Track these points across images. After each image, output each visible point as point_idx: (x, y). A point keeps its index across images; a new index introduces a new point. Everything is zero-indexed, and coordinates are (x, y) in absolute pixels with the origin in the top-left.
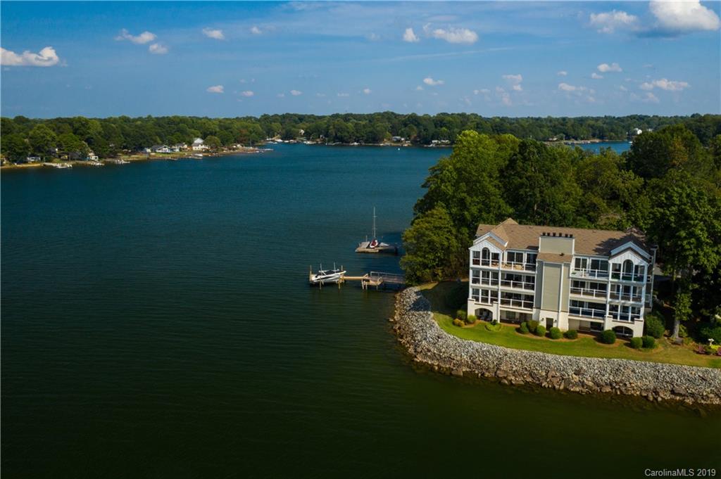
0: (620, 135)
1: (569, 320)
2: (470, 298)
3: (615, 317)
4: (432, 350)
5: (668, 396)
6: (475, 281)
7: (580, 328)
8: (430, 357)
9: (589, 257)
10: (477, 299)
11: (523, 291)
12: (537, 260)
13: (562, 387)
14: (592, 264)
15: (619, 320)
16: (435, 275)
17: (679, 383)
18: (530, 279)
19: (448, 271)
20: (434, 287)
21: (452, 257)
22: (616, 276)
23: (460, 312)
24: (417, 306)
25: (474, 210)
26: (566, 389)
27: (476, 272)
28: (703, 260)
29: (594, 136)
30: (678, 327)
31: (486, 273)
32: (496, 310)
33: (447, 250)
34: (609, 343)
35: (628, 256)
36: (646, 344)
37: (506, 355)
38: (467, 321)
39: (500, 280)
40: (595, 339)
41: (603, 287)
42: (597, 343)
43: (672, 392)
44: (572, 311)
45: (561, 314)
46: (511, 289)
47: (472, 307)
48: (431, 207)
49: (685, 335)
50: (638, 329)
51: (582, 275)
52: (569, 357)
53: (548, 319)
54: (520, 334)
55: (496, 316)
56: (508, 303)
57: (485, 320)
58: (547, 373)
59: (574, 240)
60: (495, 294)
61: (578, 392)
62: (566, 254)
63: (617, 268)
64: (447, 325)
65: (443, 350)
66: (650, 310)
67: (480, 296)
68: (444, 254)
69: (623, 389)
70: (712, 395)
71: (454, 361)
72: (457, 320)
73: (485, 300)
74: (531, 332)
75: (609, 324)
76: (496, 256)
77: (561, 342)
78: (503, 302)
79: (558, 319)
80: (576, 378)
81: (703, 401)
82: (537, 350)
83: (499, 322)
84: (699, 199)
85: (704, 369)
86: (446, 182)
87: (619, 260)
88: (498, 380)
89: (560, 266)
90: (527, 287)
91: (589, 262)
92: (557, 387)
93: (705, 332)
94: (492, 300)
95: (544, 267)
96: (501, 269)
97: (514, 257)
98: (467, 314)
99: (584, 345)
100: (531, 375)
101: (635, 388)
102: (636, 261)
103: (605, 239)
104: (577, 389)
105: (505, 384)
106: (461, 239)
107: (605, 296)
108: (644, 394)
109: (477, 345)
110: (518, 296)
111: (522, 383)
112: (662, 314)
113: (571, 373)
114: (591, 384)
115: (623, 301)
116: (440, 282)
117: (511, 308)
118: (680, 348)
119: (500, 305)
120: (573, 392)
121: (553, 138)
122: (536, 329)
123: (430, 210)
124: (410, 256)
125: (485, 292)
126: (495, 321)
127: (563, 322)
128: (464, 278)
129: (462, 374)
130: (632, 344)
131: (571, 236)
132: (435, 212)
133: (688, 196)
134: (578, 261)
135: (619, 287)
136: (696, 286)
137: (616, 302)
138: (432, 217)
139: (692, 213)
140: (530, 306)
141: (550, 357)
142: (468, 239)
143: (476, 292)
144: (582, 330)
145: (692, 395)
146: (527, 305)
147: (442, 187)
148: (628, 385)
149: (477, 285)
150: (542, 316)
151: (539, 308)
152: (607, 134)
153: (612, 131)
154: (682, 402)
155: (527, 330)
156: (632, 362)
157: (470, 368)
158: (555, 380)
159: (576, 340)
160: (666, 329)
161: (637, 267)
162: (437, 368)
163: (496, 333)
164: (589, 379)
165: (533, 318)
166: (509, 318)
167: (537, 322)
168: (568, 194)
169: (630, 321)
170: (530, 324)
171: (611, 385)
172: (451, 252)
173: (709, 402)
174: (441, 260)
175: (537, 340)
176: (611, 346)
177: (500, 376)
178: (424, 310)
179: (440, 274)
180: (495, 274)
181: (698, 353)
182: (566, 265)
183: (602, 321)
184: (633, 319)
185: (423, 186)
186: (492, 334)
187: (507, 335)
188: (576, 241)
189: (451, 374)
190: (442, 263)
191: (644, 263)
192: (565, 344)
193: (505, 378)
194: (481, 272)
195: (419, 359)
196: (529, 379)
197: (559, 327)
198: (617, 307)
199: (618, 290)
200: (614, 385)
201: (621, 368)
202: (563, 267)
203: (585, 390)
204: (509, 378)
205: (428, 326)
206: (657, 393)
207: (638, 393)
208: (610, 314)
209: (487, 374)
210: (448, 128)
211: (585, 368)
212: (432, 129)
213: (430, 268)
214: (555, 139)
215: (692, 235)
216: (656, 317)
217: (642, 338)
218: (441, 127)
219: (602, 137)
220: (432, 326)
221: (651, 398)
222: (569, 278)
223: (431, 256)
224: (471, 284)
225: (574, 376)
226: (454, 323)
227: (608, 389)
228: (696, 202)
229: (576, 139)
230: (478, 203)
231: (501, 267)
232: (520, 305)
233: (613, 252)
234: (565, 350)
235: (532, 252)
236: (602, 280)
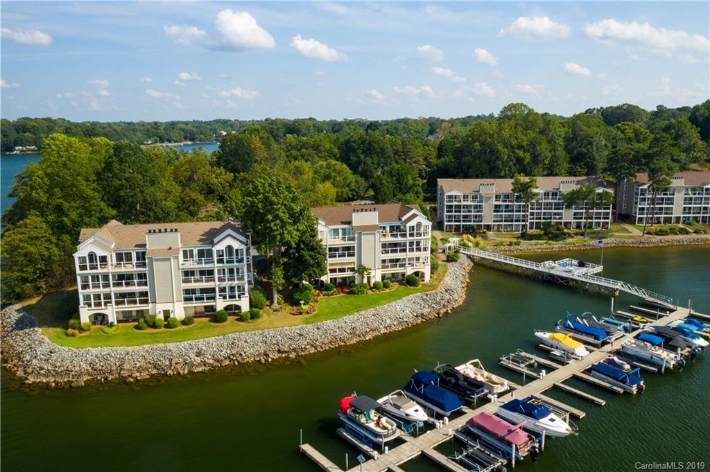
0: (208, 137)
1: (185, 308)
2: (82, 304)
3: (225, 297)
4: (45, 367)
5: (276, 356)
6: (84, 287)
7: (196, 313)
8: (43, 375)
9: (195, 247)
10: (90, 305)
11: (136, 289)
12: (146, 257)
13: (186, 372)
14: (198, 253)
15: (228, 299)
16: (38, 288)
17: (283, 343)
18: (142, 276)
19: (52, 282)
20: (39, 301)
21: (55, 267)
22: (220, 261)
23: (72, 321)
24: (20, 325)
25: (74, 215)
26: (191, 372)
27: (85, 279)
28: (287, 237)
29: (186, 138)
30: (276, 296)
31: (95, 278)
32: (111, 312)
33: (49, 261)
34: (222, 322)
35: (229, 242)
36: (254, 316)
37: (128, 354)
38: (81, 329)
39: (111, 282)
40: (209, 321)
41: (211, 272)
42: (212, 324)
43: (279, 351)
44: (186, 299)
45: (176, 304)
46: (124, 289)
47: (85, 314)
48: (23, 216)
49: (283, 301)
50: (244, 304)
51: (191, 265)
52: (189, 342)
53: (164, 311)
54: (139, 331)
55: (112, 318)
56: (123, 303)
57: (101, 324)
58: (171, 361)
59: (179, 234)
60: (108, 297)
61: (202, 372)
62: (173, 247)
63: (220, 255)
64: (60, 338)
65: (59, 364)
66: (252, 286)
67: (92, 301)
68: (45, 265)
69: (239, 359)
70: (308, 347)
71: (73, 373)
72: (70, 331)
73: (98, 304)
74: (149, 326)
75: (220, 304)
76: (104, 259)
77: (180, 329)
78: (117, 303)
79: (174, 308)
80: (198, 360)
81: (303, 353)
82: (158, 342)
83: (116, 323)
84: (278, 187)
85: (300, 327)
86: (37, 189)
87: (222, 246)
88: (123, 381)
89: (169, 260)
90: (140, 284)
91: (195, 252)
92: (181, 372)
93: (296, 296)
94: (106, 304)
95: (154, 263)
96: (111, 270)
97: (122, 257)
98: (80, 323)
99: (201, 328)
100: (155, 367)
101: (250, 355)
102: (236, 245)
103: (207, 230)
104: (200, 369)
105: (130, 382)
106: (64, 247)
107: (214, 280)
108: (257, 359)
109: (95, 351)
110: (132, 294)
111: (148, 377)
112: (263, 288)
113: (193, 356)
114: (211, 361)
115: (230, 283)
116: (45, 295)
117: (127, 307)
118: (280, 313)
119: (115, 307)
120: (197, 373)
121: (147, 141)
122: (154, 323)
123: (23, 220)
125: (98, 296)
126: (112, 323)
127: (179, 311)
128: (71, 286)
129: (83, 384)
130: (241, 319)
131: (176, 230)
132: (28, 221)
133: (270, 185)
134: (185, 252)
135: (224, 270)
136: (286, 260)
137: (223, 284)
138: (26, 227)
139: (274, 199)
140: (146, 302)
141: (171, 346)
142: (71, 246)
143: (87, 298)
144: (198, 315)
145: (294, 350)
146: (142, 302)
147: (34, 194)
148: (244, 355)
149: (87, 291)
150: (157, 310)
151: (155, 302)
152: (197, 136)
153: (201, 133)
154: (287, 358)
155: (145, 325)
156: (244, 334)
157: (91, 375)
158: (179, 367)
159: (193, 325)
160: (268, 300)
161: (237, 250)
162: (53, 385)
163: (115, 335)
164: (210, 357)
165: (151, 313)
166: (126, 318)
167: (154, 316)
168: (168, 192)
169: (237, 299)
170: (148, 319)
171: (229, 358)
172: (54, 262)
173: (307, 353)
174: (42, 272)
175: (157, 333)
176: (225, 323)
177: (125, 376)
178: (30, 328)
179: (44, 286)
180: (106, 277)
181: (294, 314)
182: (174, 257)
183: (214, 304)
184: (239, 297)
185: (10, 196)
186: (108, 337)
187: (126, 335)
188: (181, 235)
189: (71, 387)
190: (44, 274)
191: (243, 247)
192: (184, 331)
193: (130, 376)
194: (90, 277)
195: (31, 380)
196: (154, 372)
197: (176, 317)
198: (225, 288)
199: (224, 274)
200: (232, 357)
201: (236, 341)
202: (172, 260)
203: (207, 369)
204: (134, 375)
205: (37, 343)
206: (267, 355)
207: (252, 359)
208: (220, 296)
209: (110, 377)
210: (33, 133)
211: (204, 348)
212: (13, 135)
213: (30, 282)
214: (150, 142)
215: (276, 217)
216: (258, 292)
217: (249, 312)
218: (25, 132)
219: (193, 139)
220: (41, 342)
221: (263, 361)
222: (179, 269)
223: (30, 269)
224: (80, 290)
225: (196, 358)
226: (67, 335)
227: (227, 362)
228: (277, 190)
229: (170, 142)
230: (77, 208)
231: (112, 268)
232: (135, 302)
233: (216, 240)
234: (185, 336)
235: (141, 250)
236: (209, 266)
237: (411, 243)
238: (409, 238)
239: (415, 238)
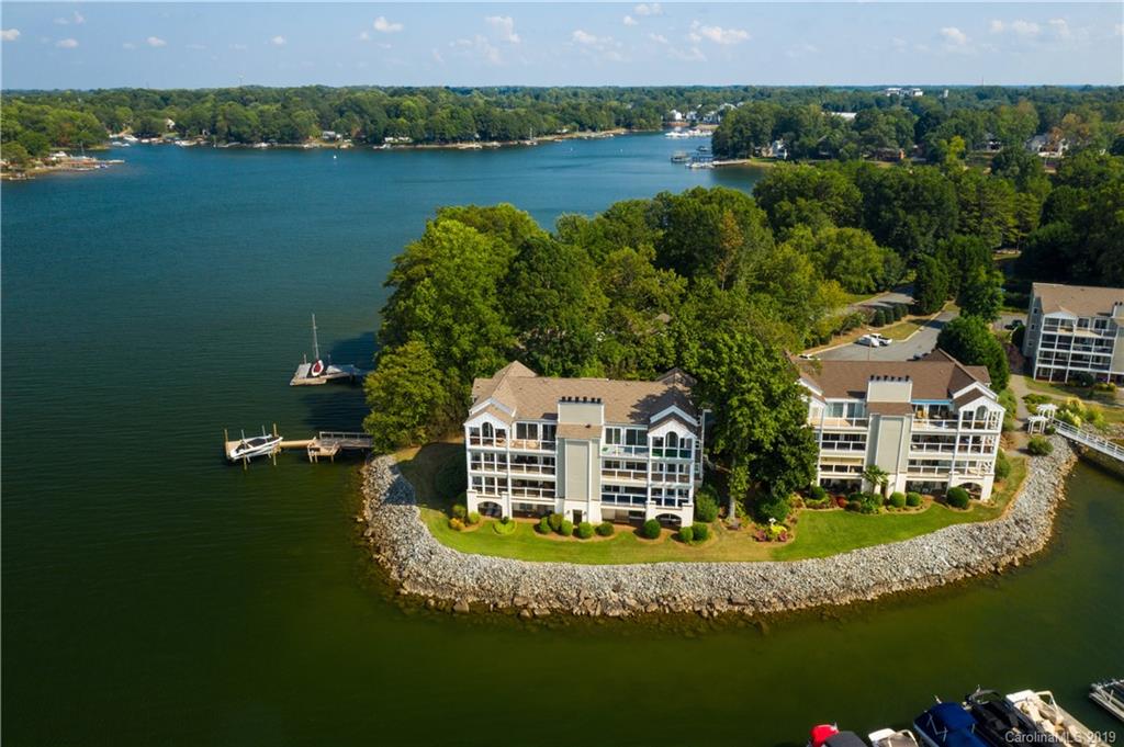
0: (652, 123)
1: (602, 510)
2: (470, 489)
3: (659, 502)
4: (424, 573)
5: (723, 607)
6: (474, 467)
7: (616, 516)
8: (421, 584)
9: (623, 426)
10: (480, 489)
11: (540, 476)
12: (556, 436)
13: (598, 613)
14: (627, 436)
15: (663, 506)
16: (415, 438)
17: (737, 588)
18: (548, 460)
19: (435, 430)
20: (417, 456)
21: (438, 412)
22: (658, 452)
23: (457, 508)
24: (397, 495)
25: (465, 343)
26: (604, 615)
27: (476, 457)
28: (758, 432)
29: (618, 124)
30: (734, 506)
31: (489, 456)
32: (506, 502)
33: (431, 403)
34: (653, 538)
35: (672, 426)
36: (698, 536)
37: (524, 573)
38: (467, 521)
39: (509, 464)
40: (635, 532)
41: (642, 466)
42: (639, 539)
43: (730, 601)
44: (605, 498)
45: (592, 503)
46: (524, 475)
47: (474, 500)
48: (403, 340)
49: (743, 513)
50: (686, 516)
51: (617, 451)
52: (605, 567)
53: (574, 511)
54: (540, 535)
55: (507, 512)
57: (492, 515)
58: (579, 593)
59: (603, 407)
60: (503, 482)
61: (619, 617)
62: (593, 424)
63: (658, 442)
64: (441, 530)
65: (439, 573)
66: (701, 482)
67: (484, 486)
68: (427, 408)
69: (672, 605)
70: (775, 600)
71: (456, 589)
72: (455, 521)
73: (491, 490)
74: (554, 530)
75: (652, 512)
76: (501, 433)
77: (593, 543)
78: (514, 492)
79: (588, 509)
80: (616, 596)
81: (765, 610)
82: (564, 560)
83: (511, 518)
84: (753, 352)
85: (764, 565)
86: (422, 304)
87: (661, 432)
88: (516, 611)
89: (587, 444)
90: (545, 470)
91: (623, 432)
92: (592, 613)
93: (764, 509)
94: (500, 491)
96: (510, 449)
97: (525, 431)
98: (467, 511)
99: (623, 544)
100: (558, 598)
101: (687, 601)
102: (682, 432)
103: (642, 397)
104: (617, 613)
105: (526, 617)
106: (450, 385)
107: (645, 476)
108: (697, 609)
109: (484, 561)
110: (534, 484)
111: (548, 612)
112: (714, 485)
113: (608, 590)
114: (633, 602)
115: (668, 483)
116: (424, 446)
117: (527, 499)
118: (737, 534)
119: (511, 496)
120: (613, 617)
122: (560, 528)
123: (403, 346)
124: (378, 415)
125: (490, 481)
126: (506, 518)
127: (594, 514)
129: (467, 609)
130: (679, 537)
131: (600, 401)
132: (409, 348)
133: (740, 348)
134: (609, 432)
135: (661, 466)
136: (754, 457)
137: (658, 485)
138: (406, 356)
139: (743, 373)
140: (551, 495)
141: (580, 569)
142: (458, 384)
143: (477, 480)
144: (619, 519)
145: (753, 602)
146: (546, 494)
147: (417, 311)
148: (679, 599)
150: (566, 508)
151: (564, 497)
152: (635, 120)
153: (641, 116)
154: (741, 614)
155: (548, 529)
156: (681, 565)
157: (478, 596)
158: (588, 603)
159: (612, 537)
160: (721, 505)
161: (682, 440)
162: (432, 602)
163: (509, 537)
164: (631, 595)
165: (557, 511)
166: (522, 512)
167: (561, 516)
169: (677, 507)
170: (553, 521)
171: (658, 601)
172: (437, 405)
173: (771, 610)
174: (423, 416)
175: (562, 543)
176: (656, 541)
177: (519, 604)
178: (405, 504)
179: (424, 435)
180: (502, 458)
181: (758, 540)
182: (593, 441)
183: (643, 510)
184: (680, 505)
186: (502, 540)
187: (523, 539)
188: (605, 410)
189: (453, 609)
190: (425, 420)
191: (692, 436)
192: (599, 545)
193: (525, 607)
194: (482, 455)
195: (407, 589)
196: (557, 605)
197: (591, 522)
198: (660, 490)
199: (661, 469)
200: (661, 600)
201: (669, 576)
202: (591, 445)
203: (626, 613)
204: (531, 606)
205: (414, 532)
206: (712, 605)
207: (690, 608)
208: (653, 499)
209: (501, 604)
210: (411, 120)
211: (625, 581)
212: (383, 120)
213: (408, 429)
214: (565, 131)
215: (743, 403)
216: (707, 496)
217: (692, 528)
218: (398, 117)
219: (628, 126)
220: (420, 533)
221: (705, 614)
222: (599, 457)
223: (408, 413)
225: (613, 593)
226: (450, 526)
227: (654, 607)
228: (750, 356)
229: (594, 130)
230: (470, 333)
231: (511, 445)
232: (537, 493)
233: (654, 419)
234: (601, 555)
235: (550, 423)
236: (640, 458)
237: (964, 439)
238: (961, 430)
239: (973, 430)
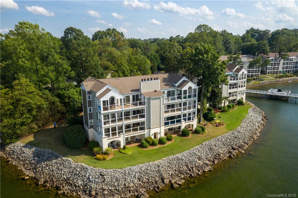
1: (164, 130)
2: (103, 136)
9: (166, 90)
10: (109, 136)
11: (138, 120)
12: (146, 97)
14: (168, 93)
15: (187, 121)
17: (232, 143)
22: (185, 97)
26: (204, 172)
30: (202, 117)
32: (122, 138)
35: (190, 84)
38: (106, 154)
39: (123, 117)
40: (178, 136)
43: (233, 149)
44: (166, 124)
45: (161, 128)
46: (131, 121)
47: (105, 143)
50: (195, 124)
53: (154, 133)
55: (123, 144)
59: (159, 81)
60: (120, 128)
62: (157, 90)
67: (111, 132)
70: (243, 144)
72: (99, 156)
73: (114, 134)
74: (150, 145)
75: (183, 125)
77: (170, 145)
79: (161, 131)
80: (201, 162)
83: (127, 146)
87: (186, 88)
90: (140, 117)
92: (199, 173)
94: (119, 133)
95: (151, 101)
96: (123, 109)
98: (102, 149)
99: (180, 141)
102: (193, 86)
104: (208, 169)
107: (181, 109)
110: (135, 125)
113: (197, 160)
114: (208, 162)
115: (189, 111)
117: (132, 134)
118: (209, 126)
119: (125, 134)
122: (152, 142)
125: (114, 129)
127: (162, 133)
135: (186, 103)
137: (185, 112)
143: (107, 130)
145: (239, 147)
146: (141, 129)
149: (107, 126)
150: (151, 133)
156: (210, 141)
161: (193, 90)
165: (146, 136)
167: (150, 138)
169: (192, 120)
176: (190, 137)
183: (180, 125)
186: (132, 157)
191: (196, 87)
194: (110, 115)
198: (186, 114)
200: (216, 157)
202: (161, 98)
203: (211, 168)
205: (78, 169)
206: (231, 153)
208: (183, 119)
209: (160, 186)
211: (199, 154)
222: (163, 104)
227: (216, 161)
232: (137, 130)
233: (177, 85)
234: (180, 148)
235: (135, 94)
236: (179, 101)
239: (241, 80)
